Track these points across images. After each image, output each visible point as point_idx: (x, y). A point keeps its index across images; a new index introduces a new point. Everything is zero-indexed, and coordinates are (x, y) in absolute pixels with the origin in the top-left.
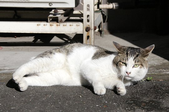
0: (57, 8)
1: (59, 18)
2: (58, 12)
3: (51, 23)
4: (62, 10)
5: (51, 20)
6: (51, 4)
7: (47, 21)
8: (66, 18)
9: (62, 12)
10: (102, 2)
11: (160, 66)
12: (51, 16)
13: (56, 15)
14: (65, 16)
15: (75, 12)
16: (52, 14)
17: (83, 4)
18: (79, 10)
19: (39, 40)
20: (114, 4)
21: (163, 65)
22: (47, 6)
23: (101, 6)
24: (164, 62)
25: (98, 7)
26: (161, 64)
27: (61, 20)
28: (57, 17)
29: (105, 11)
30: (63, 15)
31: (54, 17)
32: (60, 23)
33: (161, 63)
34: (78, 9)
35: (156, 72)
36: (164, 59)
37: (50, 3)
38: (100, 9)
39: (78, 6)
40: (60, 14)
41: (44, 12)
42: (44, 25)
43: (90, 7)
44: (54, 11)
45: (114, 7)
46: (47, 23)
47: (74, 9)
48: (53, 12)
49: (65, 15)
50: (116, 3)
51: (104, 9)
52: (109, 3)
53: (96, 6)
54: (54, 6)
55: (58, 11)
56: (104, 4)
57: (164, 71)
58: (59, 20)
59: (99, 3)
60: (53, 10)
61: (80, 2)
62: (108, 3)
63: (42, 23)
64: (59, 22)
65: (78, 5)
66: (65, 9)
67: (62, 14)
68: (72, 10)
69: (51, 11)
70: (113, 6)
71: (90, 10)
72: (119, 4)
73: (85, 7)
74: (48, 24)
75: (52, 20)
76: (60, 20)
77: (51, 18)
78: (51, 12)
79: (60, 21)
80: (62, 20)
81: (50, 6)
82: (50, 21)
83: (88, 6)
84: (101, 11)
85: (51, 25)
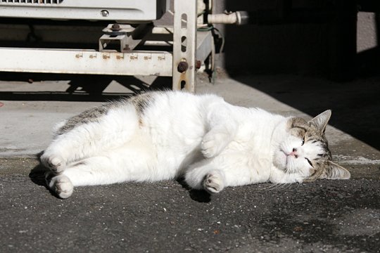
0: (118, 21)
1: (121, 42)
2: (121, 29)
3: (106, 53)
4: (129, 26)
5: (105, 45)
6: (106, 12)
7: (97, 49)
8: (138, 42)
9: (129, 29)
10: (214, 10)
12: (105, 37)
13: (115, 36)
14: (135, 38)
15: (157, 30)
16: (107, 33)
17: (174, 12)
18: (166, 26)
19: (80, 88)
20: (239, 13)
22: (97, 16)
23: (211, 18)
24: (343, 139)
25: (205, 21)
26: (336, 143)
27: (127, 46)
28: (119, 41)
29: (220, 28)
30: (131, 36)
31: (111, 40)
32: (124, 53)
33: (337, 140)
34: (162, 24)
36: (342, 132)
37: (104, 11)
38: (210, 25)
39: (163, 18)
40: (123, 33)
41: (92, 28)
42: (91, 57)
43: (188, 19)
44: (113, 27)
45: (240, 21)
46: (97, 52)
47: (154, 24)
48: (111, 29)
49: (135, 36)
50: (243, 12)
51: (217, 23)
52: (229, 12)
53: (201, 18)
54: (112, 16)
55: (121, 26)
56: (217, 13)
57: (342, 159)
58: (123, 45)
59: (207, 12)
60: (110, 26)
61: (168, 10)
62: (226, 12)
63: (87, 53)
64: (122, 51)
65: (162, 15)
66: (134, 24)
67: (128, 34)
68: (150, 25)
69: (106, 26)
70: (237, 19)
71: (188, 25)
72: (249, 14)
73: (178, 20)
74: (99, 55)
75: (108, 45)
76: (124, 47)
77: (105, 41)
78: (105, 30)
79: (124, 49)
80: (129, 47)
81: (104, 15)
82: (104, 49)
83: (184, 16)
84: (211, 28)
85: (105, 57)
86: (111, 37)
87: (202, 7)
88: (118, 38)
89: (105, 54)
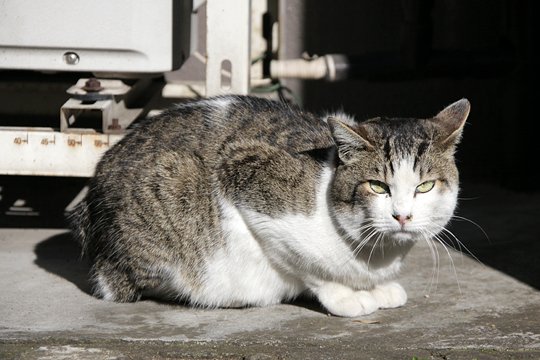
0: (98, 73)
1: (104, 114)
2: (103, 89)
3: (75, 135)
4: (119, 83)
5: (72, 120)
6: (73, 56)
7: (57, 127)
8: (136, 113)
9: (118, 88)
10: (282, 52)
11: (516, 316)
12: (71, 104)
13: (93, 102)
14: (130, 105)
15: (171, 90)
16: (76, 97)
17: (206, 57)
18: (189, 83)
19: (20, 203)
20: (330, 59)
21: (528, 315)
22: (57, 63)
23: (278, 68)
24: (532, 301)
25: (266, 73)
26: (520, 309)
27: (115, 121)
28: (99, 112)
29: (294, 87)
30: (122, 103)
31: (84, 110)
32: (109, 134)
33: (522, 304)
34: (183, 79)
35: (498, 343)
36: (530, 289)
37: (70, 53)
38: (275, 81)
39: (184, 67)
40: (108, 97)
41: (44, 87)
42: (45, 142)
43: (234, 69)
44: (88, 84)
45: (333, 74)
46: (57, 134)
47: (168, 78)
48: (83, 89)
49: (131, 101)
50: (339, 57)
51: (288, 78)
52: (311, 55)
53: (258, 68)
54: (85, 64)
55: (104, 83)
56: (289, 57)
57: (531, 340)
58: (107, 120)
59: (269, 57)
60: (82, 82)
61: (194, 52)
62: (306, 55)
63: (37, 135)
64: (105, 129)
65: (182, 63)
66: (129, 79)
67: (118, 98)
68: (159, 80)
69: (75, 82)
70: (328, 70)
71: (234, 82)
72: (351, 60)
73: (214, 72)
74: (61, 138)
75: (77, 119)
76: (110, 123)
77: (71, 112)
78: (72, 90)
79: (110, 127)
80: (120, 123)
81: (71, 62)
82: (70, 126)
83: (226, 65)
84: (277, 86)
85: (72, 143)
86: (84, 103)
87: (260, 45)
88: (97, 105)
89: (72, 136)
